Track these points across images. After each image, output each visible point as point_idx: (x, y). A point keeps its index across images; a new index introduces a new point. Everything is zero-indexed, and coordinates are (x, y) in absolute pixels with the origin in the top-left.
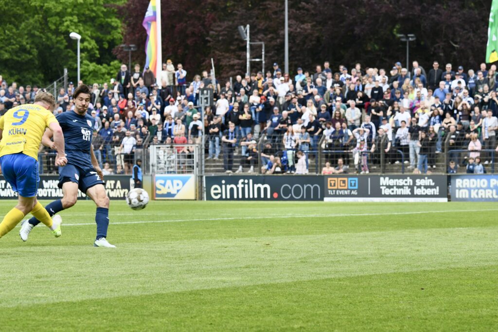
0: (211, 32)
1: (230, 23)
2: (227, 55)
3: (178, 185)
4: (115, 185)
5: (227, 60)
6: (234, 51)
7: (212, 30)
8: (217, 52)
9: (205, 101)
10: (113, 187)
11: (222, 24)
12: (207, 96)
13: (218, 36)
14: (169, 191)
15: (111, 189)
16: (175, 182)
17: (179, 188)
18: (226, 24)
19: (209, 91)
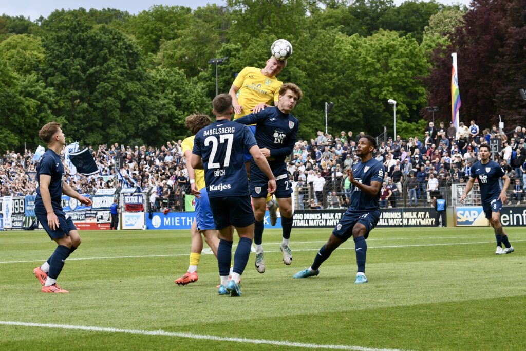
0: (497, 95)
1: (512, 87)
2: (510, 112)
3: (474, 214)
4: (425, 215)
5: (510, 116)
6: (516, 109)
7: (498, 93)
8: (502, 110)
9: (495, 148)
10: (423, 217)
11: (506, 88)
12: (496, 145)
13: (502, 97)
14: (467, 219)
15: (422, 218)
16: (472, 212)
17: (475, 217)
18: (508, 88)
19: (498, 141)
